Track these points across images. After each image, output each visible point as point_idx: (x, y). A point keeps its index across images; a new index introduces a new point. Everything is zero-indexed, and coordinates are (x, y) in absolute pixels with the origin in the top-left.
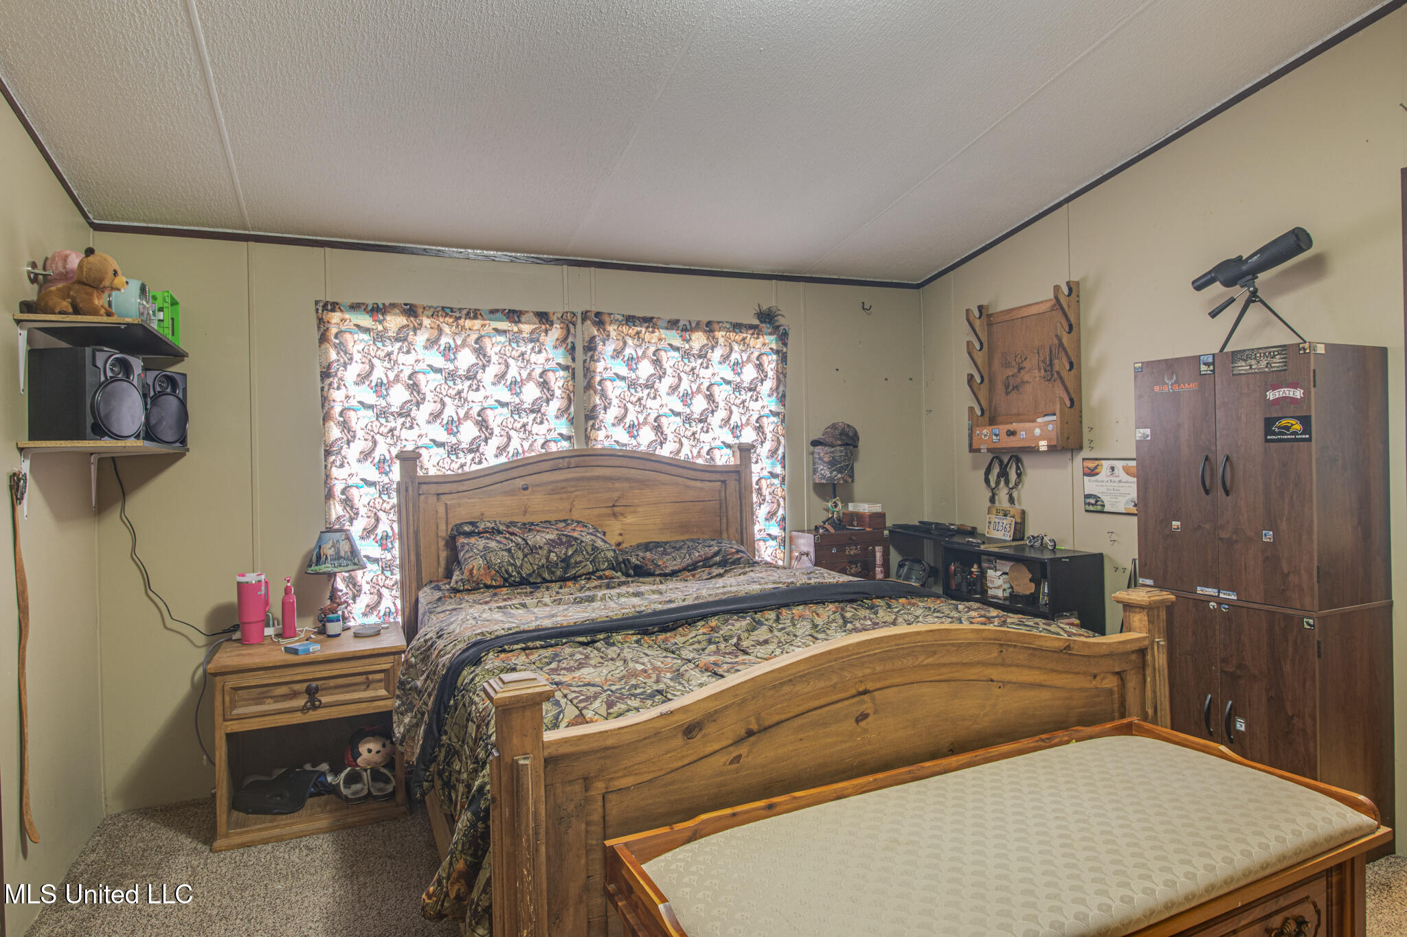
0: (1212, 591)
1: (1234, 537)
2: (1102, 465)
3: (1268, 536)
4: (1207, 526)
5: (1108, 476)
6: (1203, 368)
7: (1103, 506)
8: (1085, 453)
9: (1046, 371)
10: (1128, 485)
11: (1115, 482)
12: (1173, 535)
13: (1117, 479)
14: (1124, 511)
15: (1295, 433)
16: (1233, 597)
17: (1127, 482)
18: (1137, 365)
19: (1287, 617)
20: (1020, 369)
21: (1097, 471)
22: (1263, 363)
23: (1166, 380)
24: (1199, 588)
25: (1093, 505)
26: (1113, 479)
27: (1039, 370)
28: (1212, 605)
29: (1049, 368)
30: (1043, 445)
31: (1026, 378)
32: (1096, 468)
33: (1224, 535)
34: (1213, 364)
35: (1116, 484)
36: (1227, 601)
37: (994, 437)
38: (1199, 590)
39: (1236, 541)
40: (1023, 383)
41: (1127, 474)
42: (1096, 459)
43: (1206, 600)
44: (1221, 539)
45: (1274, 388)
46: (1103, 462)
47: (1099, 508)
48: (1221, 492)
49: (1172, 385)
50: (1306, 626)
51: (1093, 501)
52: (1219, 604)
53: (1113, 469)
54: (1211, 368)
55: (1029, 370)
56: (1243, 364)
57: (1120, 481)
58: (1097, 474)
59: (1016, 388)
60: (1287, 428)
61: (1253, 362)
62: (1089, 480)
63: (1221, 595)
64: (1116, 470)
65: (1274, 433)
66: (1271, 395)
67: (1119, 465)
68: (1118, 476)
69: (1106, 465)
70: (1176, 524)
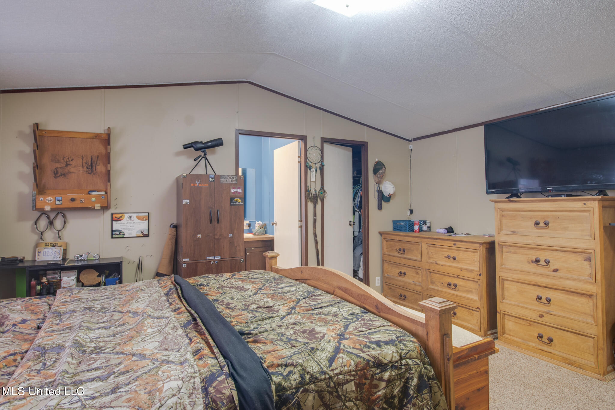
0: (212, 258)
1: (220, 237)
2: (124, 216)
3: (231, 235)
4: (211, 235)
5: (128, 221)
6: (211, 179)
7: (124, 234)
8: (112, 210)
9: (87, 168)
10: (139, 224)
11: (131, 223)
12: (198, 240)
13: (132, 222)
14: (136, 236)
15: (239, 203)
16: (220, 258)
17: (138, 223)
18: (184, 175)
19: (236, 260)
20: (67, 165)
21: (121, 218)
22: (230, 180)
23: (197, 182)
24: (207, 258)
25: (117, 235)
26: (130, 222)
27: (83, 167)
28: (212, 262)
29: (91, 167)
30: (98, 206)
31: (72, 170)
32: (121, 217)
33: (216, 237)
34: (214, 178)
35: (131, 224)
36: (218, 260)
37: (57, 202)
38: (208, 258)
39: (220, 239)
40: (69, 172)
41: (139, 219)
42: (121, 213)
43: (209, 262)
44: (216, 239)
45: (234, 188)
46: (125, 214)
47: (121, 236)
48: (216, 222)
49: (198, 184)
50: (241, 262)
51: (118, 233)
52: (214, 261)
53: (131, 217)
54: (213, 179)
55: (75, 167)
56: (224, 179)
57: (134, 223)
58: (121, 220)
59: (64, 175)
60: (237, 201)
61: (227, 179)
62: (116, 223)
63: (215, 258)
64: (132, 218)
65: (233, 203)
66: (233, 191)
67: (134, 216)
68: (133, 221)
69: (127, 215)
70: (199, 235)
